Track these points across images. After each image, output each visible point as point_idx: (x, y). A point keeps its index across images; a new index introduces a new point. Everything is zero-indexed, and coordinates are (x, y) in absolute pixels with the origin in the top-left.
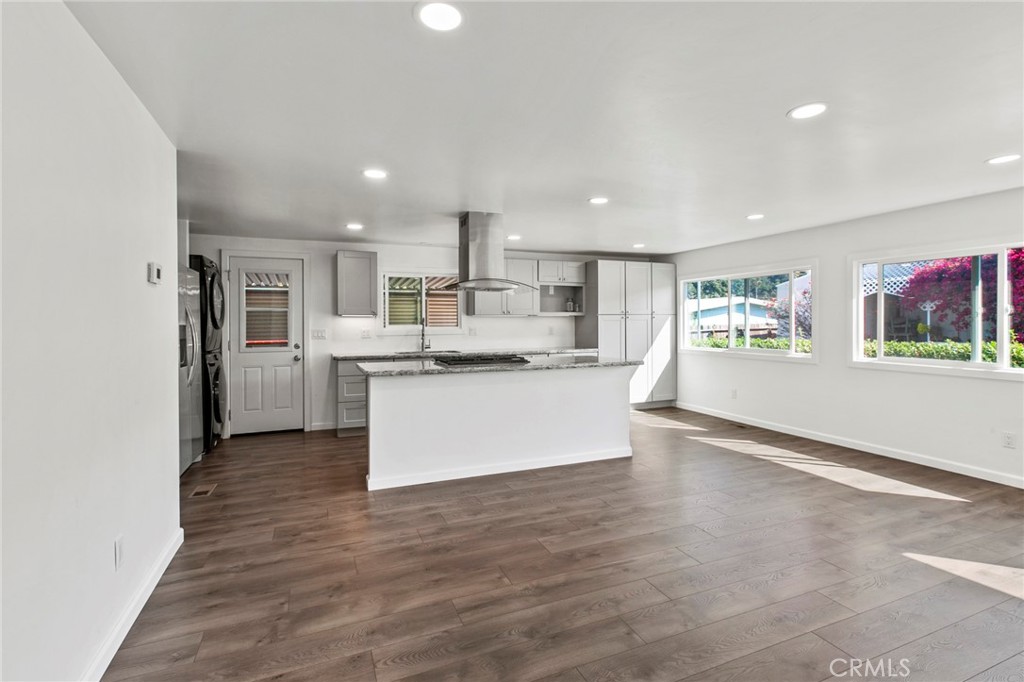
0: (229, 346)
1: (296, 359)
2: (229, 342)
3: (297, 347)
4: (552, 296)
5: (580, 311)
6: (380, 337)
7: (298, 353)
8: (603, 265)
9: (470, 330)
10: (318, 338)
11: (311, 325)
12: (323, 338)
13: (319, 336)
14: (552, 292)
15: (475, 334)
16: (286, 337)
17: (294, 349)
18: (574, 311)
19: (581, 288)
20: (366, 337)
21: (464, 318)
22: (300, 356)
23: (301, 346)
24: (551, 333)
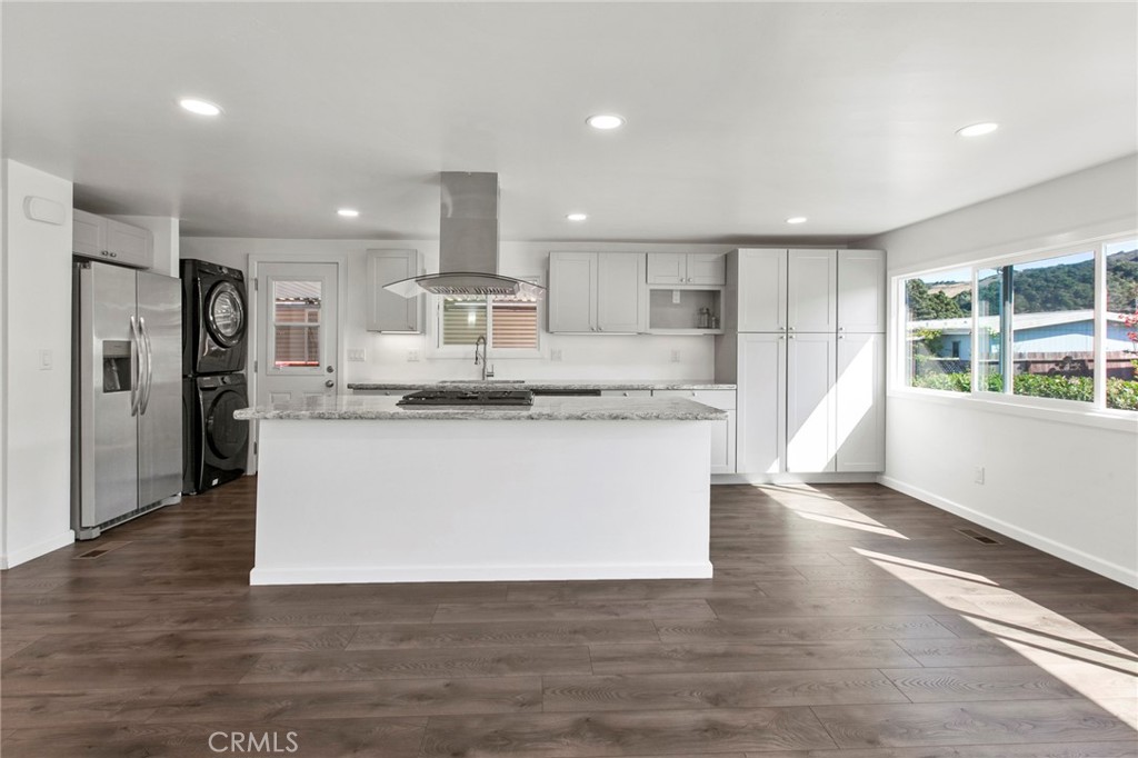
0: (256, 367)
1: (329, 385)
2: (256, 363)
3: (330, 370)
4: (677, 305)
5: (717, 327)
6: (431, 360)
7: (330, 377)
8: (746, 256)
9: (553, 353)
10: (356, 359)
11: (346, 345)
12: (362, 360)
13: (356, 358)
14: (676, 299)
15: (559, 358)
16: (316, 358)
17: (326, 373)
18: (708, 327)
19: (719, 291)
20: (413, 359)
21: (544, 336)
22: (334, 381)
23: (334, 368)
24: (675, 359)
